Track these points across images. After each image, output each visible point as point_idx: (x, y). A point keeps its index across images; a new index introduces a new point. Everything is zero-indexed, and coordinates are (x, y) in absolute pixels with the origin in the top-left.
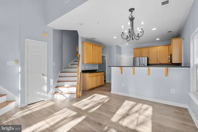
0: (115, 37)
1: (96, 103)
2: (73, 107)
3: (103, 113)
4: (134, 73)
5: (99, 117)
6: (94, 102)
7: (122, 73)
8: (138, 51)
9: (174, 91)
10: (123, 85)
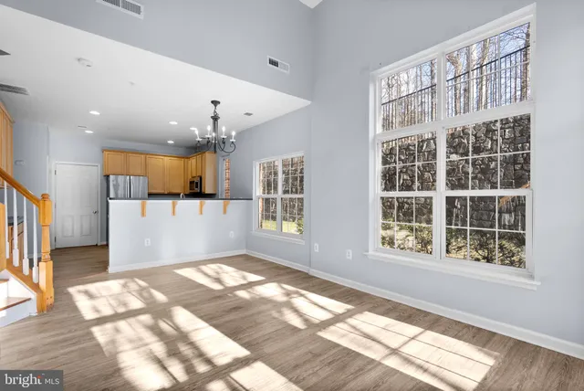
4: (174, 213)
7: (143, 215)
8: (119, 158)
9: (232, 235)
10: (148, 242)
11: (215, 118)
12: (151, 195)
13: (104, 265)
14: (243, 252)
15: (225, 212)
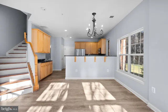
0: (66, 31)
1: (61, 91)
2: (38, 102)
3: (76, 97)
4: (85, 61)
5: (77, 101)
6: (59, 91)
7: (75, 61)
8: (78, 44)
9: (108, 71)
10: (77, 71)
11: (94, 21)
12: (86, 55)
13: (64, 77)
14: (113, 78)
15: (105, 61)
